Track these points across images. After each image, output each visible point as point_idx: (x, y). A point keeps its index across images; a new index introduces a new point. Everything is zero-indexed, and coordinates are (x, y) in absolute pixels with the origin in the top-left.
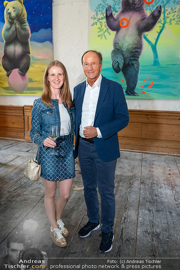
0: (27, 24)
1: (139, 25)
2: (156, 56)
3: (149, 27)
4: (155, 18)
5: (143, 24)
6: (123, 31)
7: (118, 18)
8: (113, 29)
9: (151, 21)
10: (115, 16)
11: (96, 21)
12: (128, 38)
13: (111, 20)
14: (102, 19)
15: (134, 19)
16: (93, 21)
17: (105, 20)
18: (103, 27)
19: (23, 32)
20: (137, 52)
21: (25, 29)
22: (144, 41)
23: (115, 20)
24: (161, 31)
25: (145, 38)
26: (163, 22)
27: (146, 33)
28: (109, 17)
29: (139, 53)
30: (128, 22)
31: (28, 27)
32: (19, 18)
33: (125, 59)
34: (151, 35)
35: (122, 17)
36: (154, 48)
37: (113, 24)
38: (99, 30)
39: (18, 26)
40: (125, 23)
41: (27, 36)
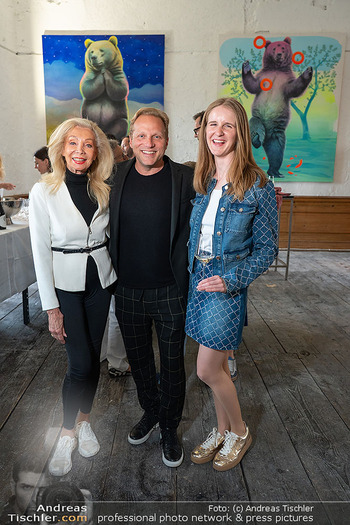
0: (124, 75)
1: (285, 88)
2: (306, 128)
3: (297, 92)
4: (305, 81)
5: (290, 88)
6: (264, 95)
7: (258, 78)
8: (251, 92)
9: (301, 85)
10: (254, 75)
11: (228, 79)
12: (271, 104)
13: (250, 79)
14: (237, 77)
15: (279, 80)
16: (224, 79)
17: (240, 79)
18: (239, 88)
19: (116, 87)
20: (282, 122)
21: (120, 83)
22: (291, 109)
23: (255, 80)
24: (312, 98)
25: (293, 105)
26: (314, 87)
27: (294, 99)
28: (246, 76)
29: (286, 124)
30: (272, 84)
31: (124, 79)
32: (110, 65)
33: (266, 131)
34: (300, 102)
35: (263, 77)
36: (304, 118)
37: (251, 85)
38: (232, 91)
39: (107, 77)
40: (267, 85)
41: (123, 93)
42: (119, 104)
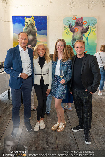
0: (36, 27)
2: (88, 42)
3: (85, 32)
4: (87, 29)
5: (83, 31)
6: (76, 33)
7: (74, 28)
10: (73, 27)
11: (65, 28)
12: (78, 35)
13: (72, 28)
14: (68, 28)
15: (80, 29)
16: (64, 28)
17: (69, 28)
18: (68, 31)
19: (33, 30)
21: (34, 29)
22: (84, 37)
23: (73, 29)
24: (89, 34)
25: (84, 35)
26: (90, 31)
27: (84, 34)
28: (70, 27)
30: (78, 30)
34: (86, 35)
35: (75, 28)
36: (87, 39)
37: (72, 30)
39: (31, 28)
41: (35, 32)
42: (34, 35)
